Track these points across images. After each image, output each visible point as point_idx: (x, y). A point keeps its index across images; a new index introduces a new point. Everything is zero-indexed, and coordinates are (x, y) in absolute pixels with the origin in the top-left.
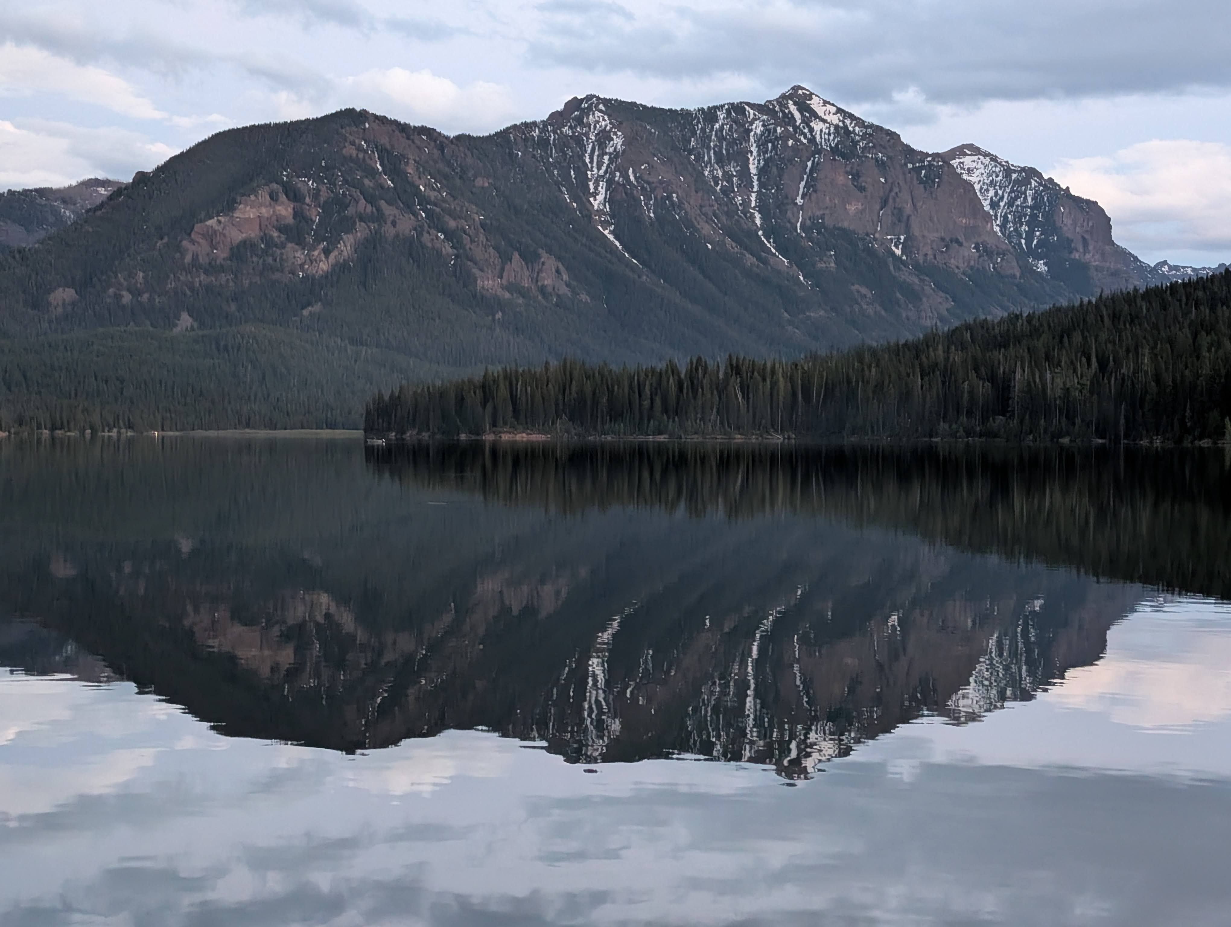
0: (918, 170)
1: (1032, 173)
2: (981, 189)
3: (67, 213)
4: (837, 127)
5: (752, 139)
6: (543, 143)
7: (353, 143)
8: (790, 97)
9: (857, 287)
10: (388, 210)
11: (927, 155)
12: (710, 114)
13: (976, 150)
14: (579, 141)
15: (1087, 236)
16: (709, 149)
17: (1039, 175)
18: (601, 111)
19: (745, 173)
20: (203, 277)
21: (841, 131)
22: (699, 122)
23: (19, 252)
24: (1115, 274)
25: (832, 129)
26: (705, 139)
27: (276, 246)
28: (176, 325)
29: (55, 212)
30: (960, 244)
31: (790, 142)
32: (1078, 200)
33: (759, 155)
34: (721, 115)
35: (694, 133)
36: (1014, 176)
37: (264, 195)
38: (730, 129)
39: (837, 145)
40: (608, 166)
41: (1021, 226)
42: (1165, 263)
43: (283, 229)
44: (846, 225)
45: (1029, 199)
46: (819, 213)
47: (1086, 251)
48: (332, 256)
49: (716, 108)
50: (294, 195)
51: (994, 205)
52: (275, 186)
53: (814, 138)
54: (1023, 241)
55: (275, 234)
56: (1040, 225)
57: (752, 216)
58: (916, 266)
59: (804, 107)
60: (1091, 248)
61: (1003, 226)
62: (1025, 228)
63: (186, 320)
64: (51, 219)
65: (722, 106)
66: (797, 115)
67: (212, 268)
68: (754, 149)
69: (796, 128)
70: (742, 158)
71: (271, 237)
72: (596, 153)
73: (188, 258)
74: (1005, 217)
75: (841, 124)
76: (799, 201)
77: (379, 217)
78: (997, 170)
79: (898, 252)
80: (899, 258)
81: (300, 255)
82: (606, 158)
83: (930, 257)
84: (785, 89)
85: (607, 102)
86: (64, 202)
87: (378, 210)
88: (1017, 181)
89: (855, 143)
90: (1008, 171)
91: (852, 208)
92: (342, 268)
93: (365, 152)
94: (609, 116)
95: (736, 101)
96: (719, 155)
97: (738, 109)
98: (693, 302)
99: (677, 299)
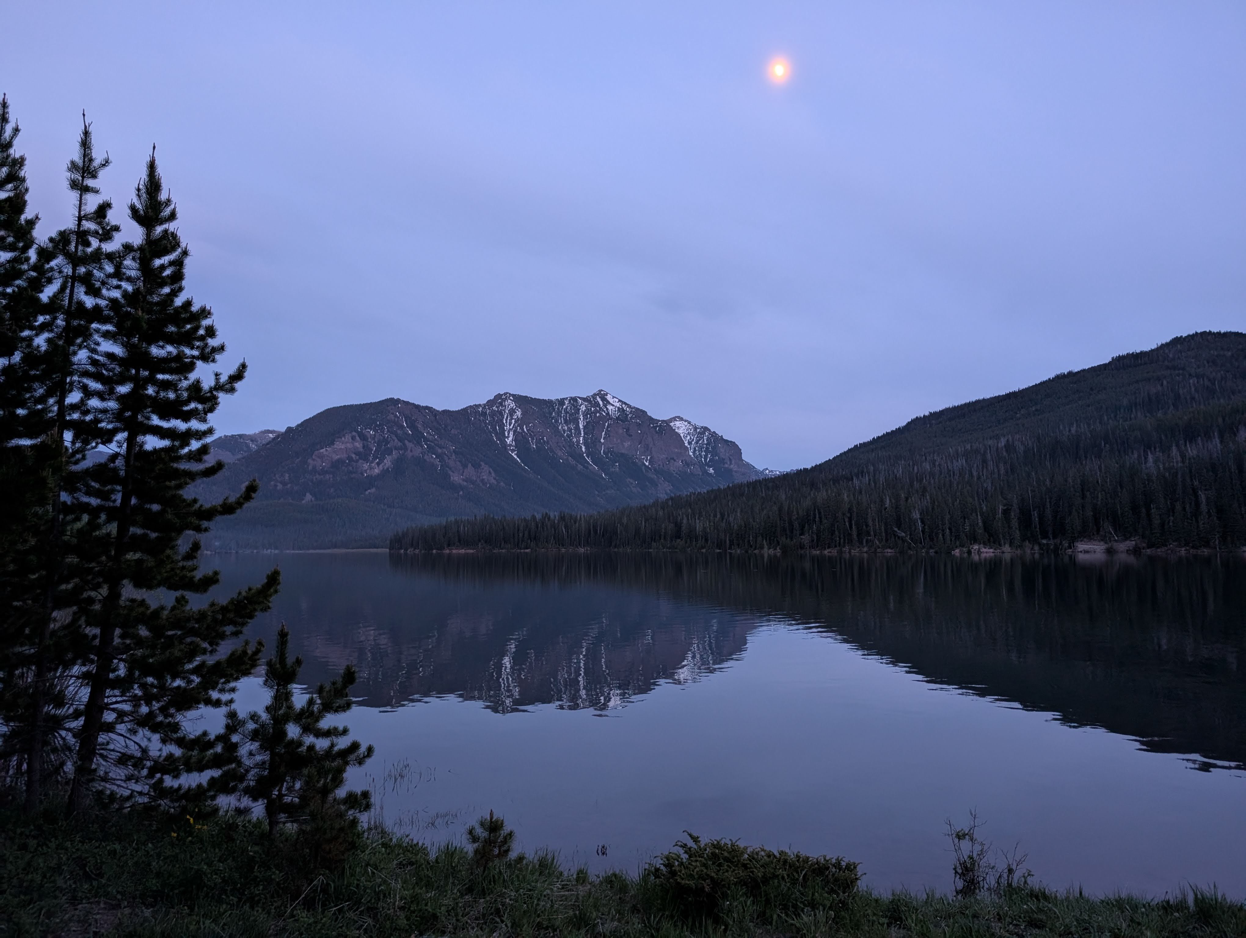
0: (655, 428)
1: (706, 429)
2: (684, 436)
3: (253, 446)
4: (619, 408)
5: (580, 413)
6: (484, 414)
7: (393, 414)
8: (598, 394)
9: (629, 479)
10: (409, 445)
11: (659, 421)
12: (561, 402)
13: (681, 419)
14: (501, 413)
15: (731, 458)
16: (561, 417)
17: (709, 430)
18: (511, 400)
19: (577, 428)
20: (317, 476)
21: (621, 410)
22: (556, 405)
24: (744, 474)
25: (617, 409)
26: (559, 413)
27: (353, 461)
28: (303, 499)
29: (248, 446)
30: (675, 460)
31: (598, 415)
32: (727, 441)
33: (584, 420)
34: (567, 402)
35: (554, 410)
36: (698, 430)
37: (348, 437)
38: (571, 408)
39: (619, 416)
40: (514, 425)
42: (767, 469)
43: (358, 453)
44: (623, 451)
45: (705, 441)
46: (611, 446)
47: (731, 464)
48: (381, 466)
49: (564, 399)
50: (363, 437)
51: (690, 443)
52: (354, 433)
53: (609, 413)
54: (703, 459)
55: (354, 456)
56: (710, 452)
57: (581, 448)
58: (655, 470)
59: (604, 399)
60: (733, 462)
61: (694, 452)
62: (703, 453)
63: (309, 497)
64: (245, 449)
65: (567, 398)
66: (601, 403)
67: (324, 472)
68: (581, 417)
69: (600, 408)
70: (576, 421)
71: (352, 457)
72: (509, 419)
73: (310, 468)
74: (695, 448)
75: (621, 407)
76: (602, 441)
77: (405, 448)
78: (691, 427)
79: (647, 464)
80: (647, 467)
81: (366, 466)
82: (513, 421)
83: (661, 466)
84: (595, 391)
85: (514, 396)
86: (252, 441)
87: (404, 444)
88: (699, 433)
89: (627, 415)
90: (696, 428)
91: (626, 444)
92: (385, 472)
93: (398, 418)
94: (515, 402)
95: (573, 396)
96: (565, 420)
97: (574, 400)
98: (554, 487)
99: (545, 484)
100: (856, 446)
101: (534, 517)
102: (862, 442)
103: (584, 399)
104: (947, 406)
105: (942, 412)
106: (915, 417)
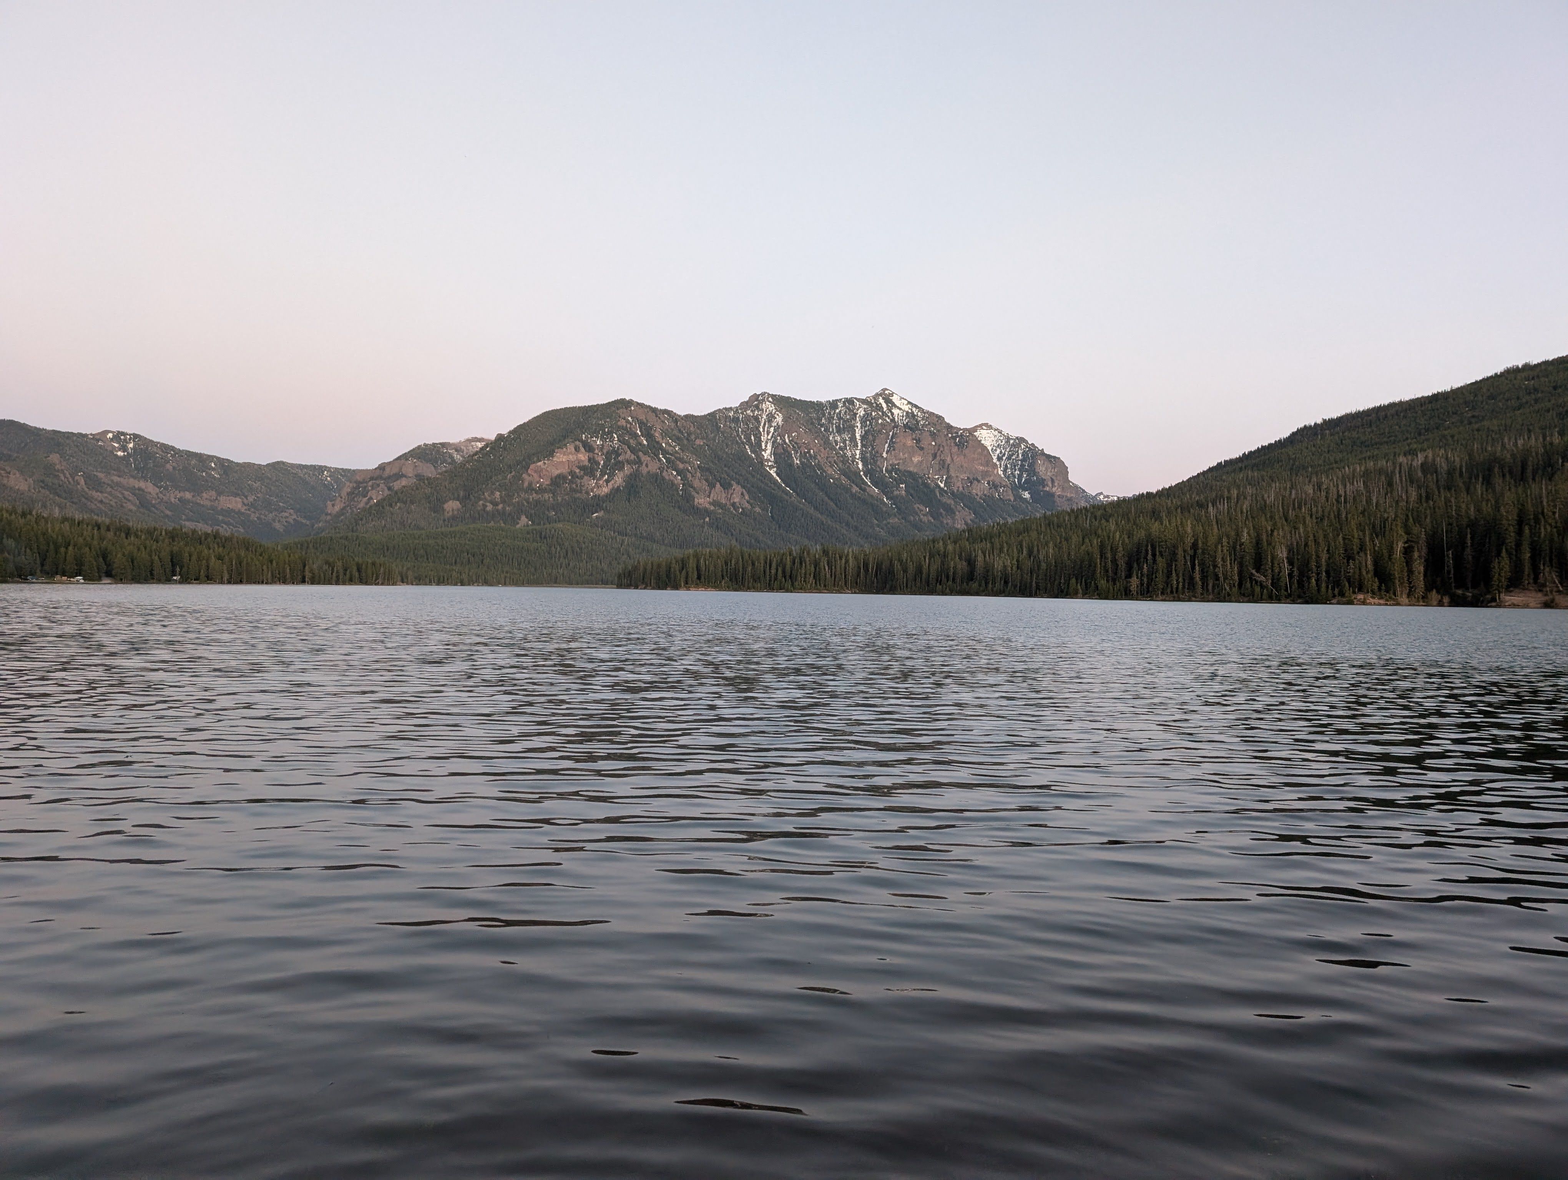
0: (954, 438)
1: (1022, 440)
2: (992, 449)
3: (458, 457)
4: (907, 412)
5: (858, 419)
6: (736, 420)
7: (624, 419)
8: (881, 395)
9: (918, 505)
10: (645, 459)
11: (960, 429)
12: (833, 404)
13: (989, 427)
14: (757, 419)
15: (1054, 478)
16: (832, 424)
17: (1027, 442)
18: (770, 402)
19: (853, 439)
20: (534, 495)
21: (910, 415)
22: (827, 409)
23: (427, 479)
24: (1070, 500)
25: (905, 414)
26: (830, 419)
27: (577, 477)
28: (518, 523)
29: (451, 457)
30: (979, 481)
31: (880, 421)
32: (1049, 457)
33: (861, 428)
34: (840, 404)
35: (824, 415)
36: (1012, 442)
37: (571, 447)
38: (845, 412)
39: (907, 423)
40: (773, 434)
41: (1015, 470)
42: (1101, 493)
43: (582, 468)
44: (911, 469)
45: (1020, 456)
46: (896, 462)
47: (1053, 486)
48: (610, 484)
49: (837, 400)
50: (589, 448)
51: (999, 459)
52: (577, 443)
53: (894, 419)
54: (1016, 480)
55: (577, 471)
56: (1026, 471)
57: (857, 463)
58: (953, 493)
59: (888, 401)
60: (1056, 484)
61: (1005, 471)
62: (1017, 472)
63: (524, 520)
64: (450, 460)
65: (841, 400)
66: (884, 405)
67: (541, 490)
68: (859, 425)
69: (883, 412)
70: (852, 430)
71: (575, 472)
72: (767, 426)
73: (526, 484)
74: (1006, 466)
75: (910, 411)
76: (885, 455)
77: (639, 462)
78: (1002, 438)
79: (942, 485)
80: (942, 489)
81: (593, 483)
82: (772, 429)
83: (961, 489)
84: (878, 390)
85: (773, 396)
86: (456, 450)
87: (638, 457)
88: (1013, 445)
89: (918, 422)
90: (1008, 439)
91: (916, 459)
92: (616, 491)
93: (631, 424)
94: (775, 405)
95: (849, 397)
96: (838, 427)
97: (850, 401)
98: (822, 514)
99: (812, 511)
100: (1219, 464)
101: (790, 551)
102: (1227, 459)
103: (864, 401)
104: (1348, 411)
105: (1340, 420)
106: (1302, 425)
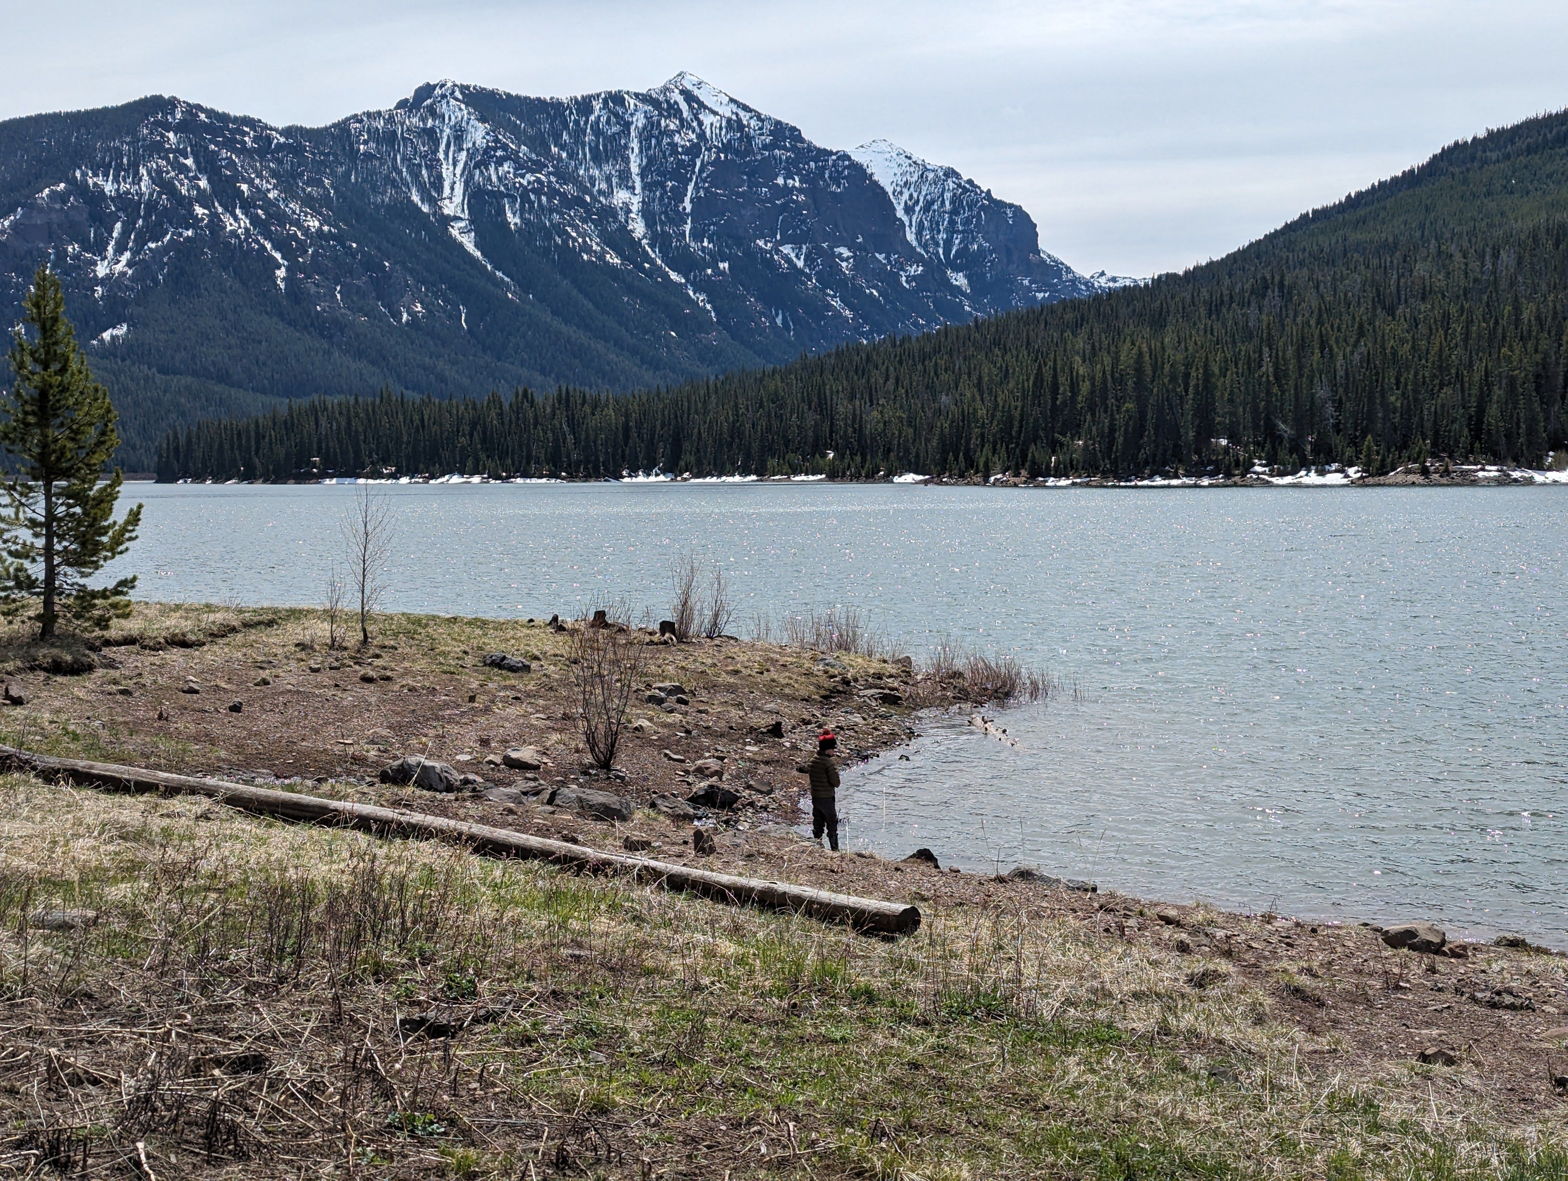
0: (820, 171)
1: (950, 173)
2: (894, 191)
4: (729, 120)
5: (633, 134)
6: (390, 138)
8: (676, 85)
11: (831, 153)
12: (584, 105)
14: (431, 136)
15: (1012, 245)
16: (583, 145)
17: (958, 176)
18: (457, 99)
19: (625, 172)
21: (734, 125)
22: (571, 113)
25: (724, 124)
26: (578, 133)
27: (71, 256)
30: (869, 254)
31: (677, 138)
32: (1000, 205)
33: (641, 151)
34: (597, 105)
35: (566, 126)
36: (931, 176)
37: (52, 196)
38: (608, 122)
39: (729, 141)
40: (466, 163)
41: (939, 232)
42: (1102, 273)
43: (78, 238)
44: (739, 232)
45: (947, 203)
46: (709, 219)
48: (137, 269)
49: (591, 97)
50: (90, 197)
51: (908, 210)
52: (68, 186)
53: (704, 133)
54: (941, 251)
56: (959, 232)
57: (635, 222)
59: (691, 98)
60: (1015, 258)
61: (919, 233)
62: (943, 236)
65: (599, 95)
66: (684, 106)
68: (635, 145)
69: (682, 120)
70: (622, 155)
72: (452, 148)
74: (921, 223)
75: (734, 117)
76: (687, 205)
78: (912, 169)
79: (799, 263)
80: (801, 271)
81: (101, 268)
82: (464, 155)
84: (671, 76)
85: (464, 88)
88: (933, 183)
89: (750, 139)
90: (923, 171)
92: (148, 285)
93: (175, 146)
94: (467, 105)
95: (614, 89)
96: (595, 151)
97: (617, 98)
98: (566, 322)
99: (547, 317)
100: (1304, 217)
101: (495, 400)
102: (1318, 206)
103: (645, 98)
104: (1532, 115)
105: (1517, 130)
106: (1451, 142)
